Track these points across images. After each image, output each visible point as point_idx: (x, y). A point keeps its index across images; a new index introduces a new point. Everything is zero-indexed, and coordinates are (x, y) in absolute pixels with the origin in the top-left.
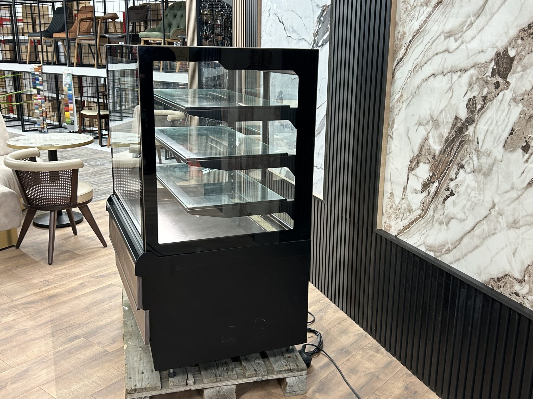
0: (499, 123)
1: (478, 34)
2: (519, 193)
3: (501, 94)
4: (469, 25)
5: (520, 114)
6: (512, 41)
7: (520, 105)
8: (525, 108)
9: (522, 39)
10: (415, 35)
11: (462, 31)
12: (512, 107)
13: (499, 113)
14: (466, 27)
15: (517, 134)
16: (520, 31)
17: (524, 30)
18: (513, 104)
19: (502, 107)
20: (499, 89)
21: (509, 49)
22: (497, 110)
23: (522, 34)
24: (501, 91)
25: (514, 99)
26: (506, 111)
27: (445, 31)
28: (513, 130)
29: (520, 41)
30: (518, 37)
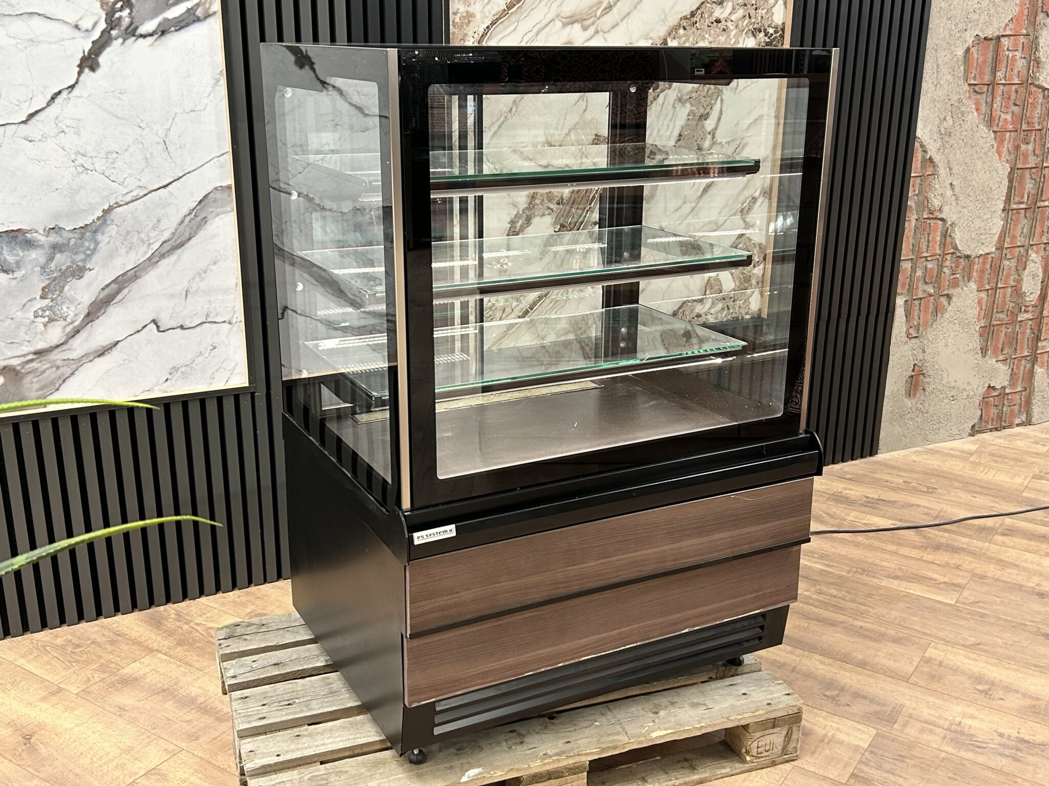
0: (662, 132)
1: (622, 20)
2: (693, 205)
3: (662, 96)
4: (605, 9)
5: (689, 115)
6: (672, 31)
7: (688, 105)
8: (693, 108)
9: (685, 29)
10: (497, 19)
11: (596, 16)
12: (678, 109)
13: (661, 118)
14: (600, 11)
15: (686, 138)
16: (681, 19)
17: (685, 18)
18: (678, 106)
19: (664, 111)
20: (658, 90)
21: (669, 40)
22: (659, 116)
23: (684, 23)
24: (661, 92)
25: (680, 100)
26: (670, 115)
27: (562, 15)
28: (680, 135)
29: (681, 31)
30: (679, 25)
